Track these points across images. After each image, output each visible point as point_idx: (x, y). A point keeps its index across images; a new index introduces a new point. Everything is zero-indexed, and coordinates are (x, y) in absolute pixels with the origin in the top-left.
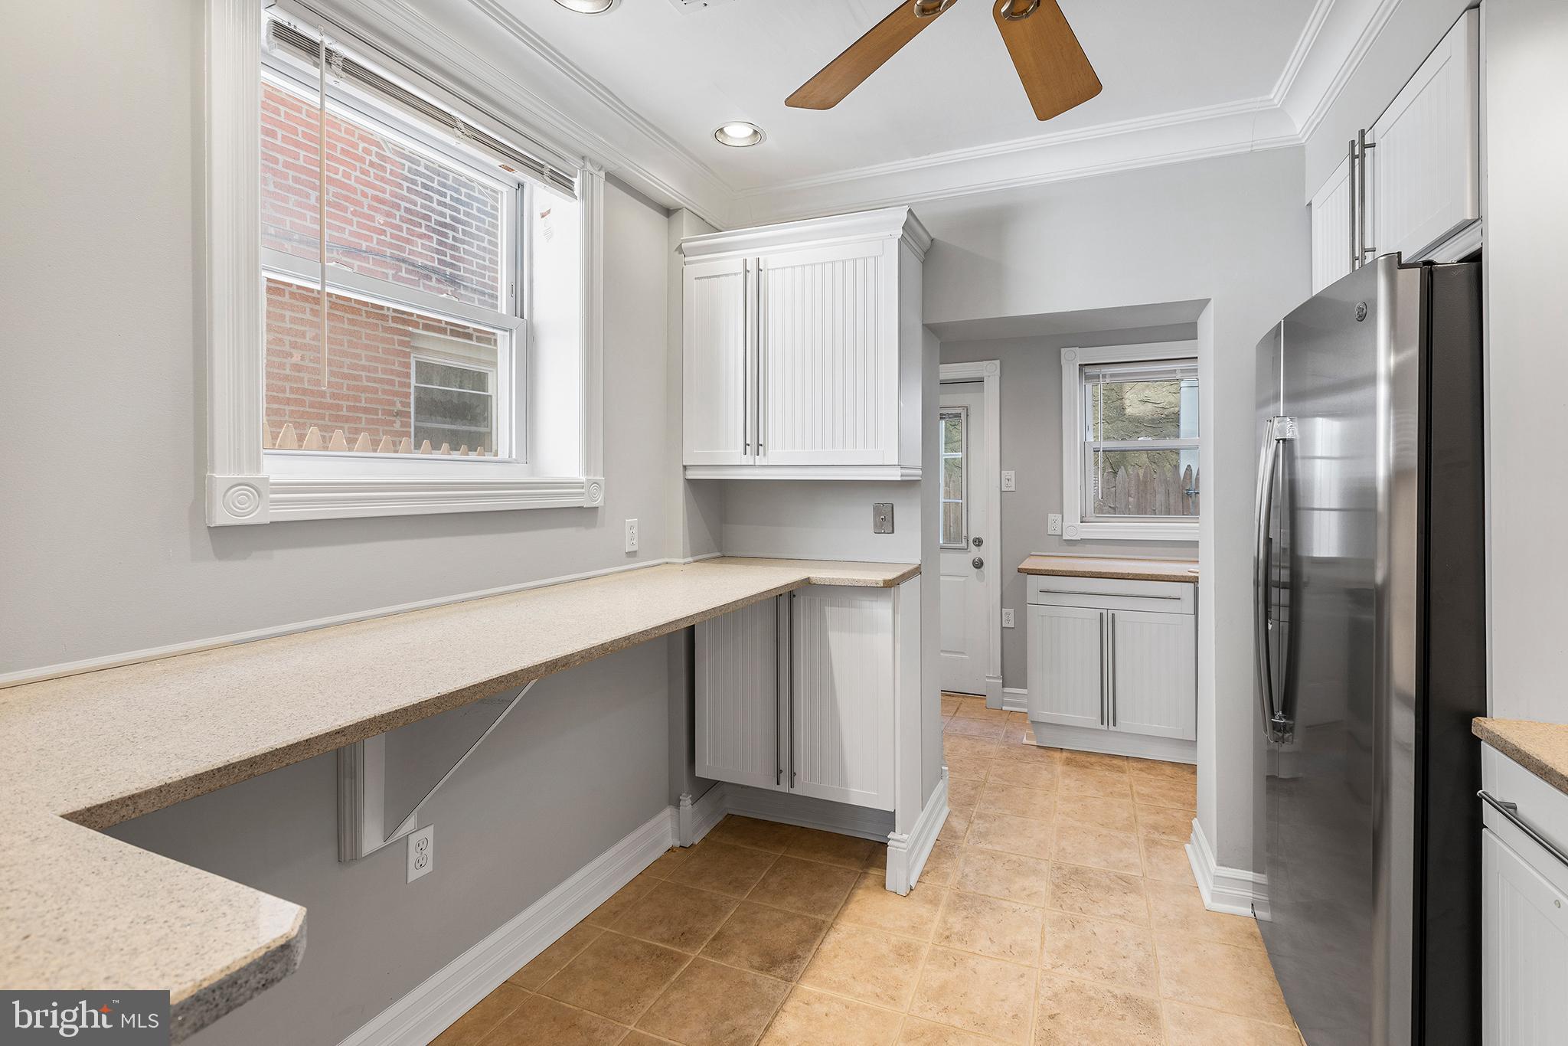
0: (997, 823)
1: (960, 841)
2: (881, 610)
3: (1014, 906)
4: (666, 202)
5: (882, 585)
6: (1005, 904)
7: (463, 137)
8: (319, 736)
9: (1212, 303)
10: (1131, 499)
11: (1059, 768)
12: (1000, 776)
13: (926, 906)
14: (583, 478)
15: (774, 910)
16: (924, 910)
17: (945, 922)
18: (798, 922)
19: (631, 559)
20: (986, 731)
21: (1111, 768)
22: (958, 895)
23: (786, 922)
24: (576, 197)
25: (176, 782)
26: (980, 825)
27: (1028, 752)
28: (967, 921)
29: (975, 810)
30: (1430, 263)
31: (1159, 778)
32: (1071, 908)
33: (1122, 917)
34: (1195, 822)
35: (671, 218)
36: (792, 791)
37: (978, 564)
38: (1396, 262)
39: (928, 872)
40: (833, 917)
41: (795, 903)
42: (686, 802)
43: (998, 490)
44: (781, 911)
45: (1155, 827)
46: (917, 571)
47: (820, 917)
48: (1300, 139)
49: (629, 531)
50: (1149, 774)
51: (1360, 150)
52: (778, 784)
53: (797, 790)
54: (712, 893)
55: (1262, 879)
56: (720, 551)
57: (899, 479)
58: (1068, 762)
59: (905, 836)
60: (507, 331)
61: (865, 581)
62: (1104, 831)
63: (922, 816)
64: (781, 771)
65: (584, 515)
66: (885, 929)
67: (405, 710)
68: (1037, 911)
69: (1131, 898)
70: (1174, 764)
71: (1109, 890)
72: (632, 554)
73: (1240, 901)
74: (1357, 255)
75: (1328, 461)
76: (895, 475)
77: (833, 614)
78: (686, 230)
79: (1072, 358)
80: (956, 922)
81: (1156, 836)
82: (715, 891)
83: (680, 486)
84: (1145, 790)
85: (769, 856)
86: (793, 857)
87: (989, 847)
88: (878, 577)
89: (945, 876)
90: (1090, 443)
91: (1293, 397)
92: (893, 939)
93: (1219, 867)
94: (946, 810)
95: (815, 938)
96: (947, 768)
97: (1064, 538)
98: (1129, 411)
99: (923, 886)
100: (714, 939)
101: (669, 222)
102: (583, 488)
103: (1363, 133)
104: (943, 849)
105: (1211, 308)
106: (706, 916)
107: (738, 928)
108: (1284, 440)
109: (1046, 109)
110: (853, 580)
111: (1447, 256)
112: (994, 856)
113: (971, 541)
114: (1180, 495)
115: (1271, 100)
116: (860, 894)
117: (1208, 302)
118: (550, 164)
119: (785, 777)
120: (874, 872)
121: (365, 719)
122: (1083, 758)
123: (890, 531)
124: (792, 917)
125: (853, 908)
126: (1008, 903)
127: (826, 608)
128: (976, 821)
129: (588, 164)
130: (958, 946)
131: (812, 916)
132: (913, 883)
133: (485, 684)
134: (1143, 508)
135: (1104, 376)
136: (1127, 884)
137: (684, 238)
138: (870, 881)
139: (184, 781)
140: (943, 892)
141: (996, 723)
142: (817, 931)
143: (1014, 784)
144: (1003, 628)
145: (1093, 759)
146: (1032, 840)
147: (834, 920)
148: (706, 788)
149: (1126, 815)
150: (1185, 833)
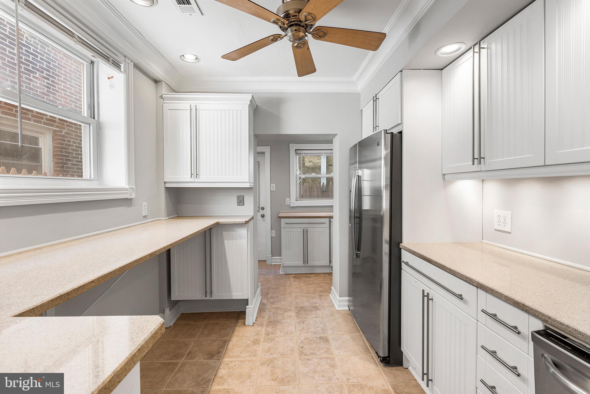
0: (276, 299)
1: (266, 306)
2: (243, 232)
3: (286, 321)
4: (156, 78)
5: (245, 223)
6: (283, 321)
7: (77, 42)
8: (87, 283)
9: (338, 135)
10: (307, 193)
11: (292, 280)
12: (275, 285)
13: (260, 327)
14: (127, 187)
15: (208, 340)
16: (259, 328)
17: (266, 330)
18: (218, 342)
19: (145, 219)
20: (267, 272)
21: (307, 277)
22: (269, 322)
23: (214, 343)
24: (122, 72)
25: (46, 302)
26: (271, 300)
27: (282, 276)
28: (273, 328)
29: (269, 296)
30: (392, 133)
31: (320, 278)
32: (302, 318)
33: (316, 317)
34: (332, 287)
35: (157, 84)
36: (211, 298)
37: (263, 216)
38: (386, 132)
39: (258, 317)
40: (230, 337)
41: (215, 336)
42: (167, 311)
43: (270, 190)
44: (211, 340)
45: (321, 291)
46: (252, 218)
47: (225, 338)
48: (359, 91)
49: (144, 208)
50: (317, 277)
51: (375, 99)
52: (206, 297)
53: (213, 298)
54: (183, 340)
55: (351, 298)
56: (177, 214)
57: (249, 187)
58: (294, 277)
59: (252, 306)
60: (88, 124)
61: (239, 222)
62: (308, 295)
63: (255, 300)
64: (207, 292)
65: (127, 202)
66: (248, 337)
67: (111, 272)
68: (293, 321)
69: (318, 311)
70: (323, 273)
71: (311, 311)
72: (145, 217)
73: (344, 306)
74: (375, 127)
75: (367, 181)
76: (247, 185)
77: (225, 234)
78: (164, 90)
79: (293, 147)
80: (270, 329)
81: (322, 294)
82: (184, 340)
83: (163, 189)
84: (317, 282)
85: (202, 324)
86: (211, 322)
87: (275, 306)
88: (243, 220)
89: (264, 317)
90: (298, 175)
91: (360, 163)
92: (251, 339)
93: (340, 298)
94: (260, 297)
95: (225, 345)
96: (260, 284)
97: (291, 206)
98: (306, 164)
99: (257, 321)
100: (188, 354)
101: (156, 87)
102: (127, 191)
103: (376, 95)
104: (262, 309)
105: (338, 137)
106: (183, 348)
107: (196, 349)
108: (358, 176)
109: (301, 74)
110: (234, 222)
111: (395, 131)
112: (278, 308)
113: (260, 208)
114: (321, 191)
115: (353, 79)
116: (237, 328)
117: (336, 135)
118: (112, 57)
119: (208, 294)
120: (240, 321)
121: (99, 276)
122: (298, 275)
123: (243, 204)
124: (215, 341)
125: (236, 333)
126: (284, 321)
127: (223, 232)
128: (270, 299)
129: (127, 59)
130: (272, 336)
131: (222, 339)
132: (254, 321)
133: (133, 262)
134: (311, 196)
135: (302, 153)
136: (316, 308)
137: (163, 93)
138: (240, 324)
139: (48, 302)
140: (264, 322)
141: (270, 269)
142: (225, 343)
143: (280, 286)
144: (271, 237)
145: (301, 275)
146: (288, 301)
147: (230, 338)
148: (174, 304)
149: (313, 289)
150: (329, 291)
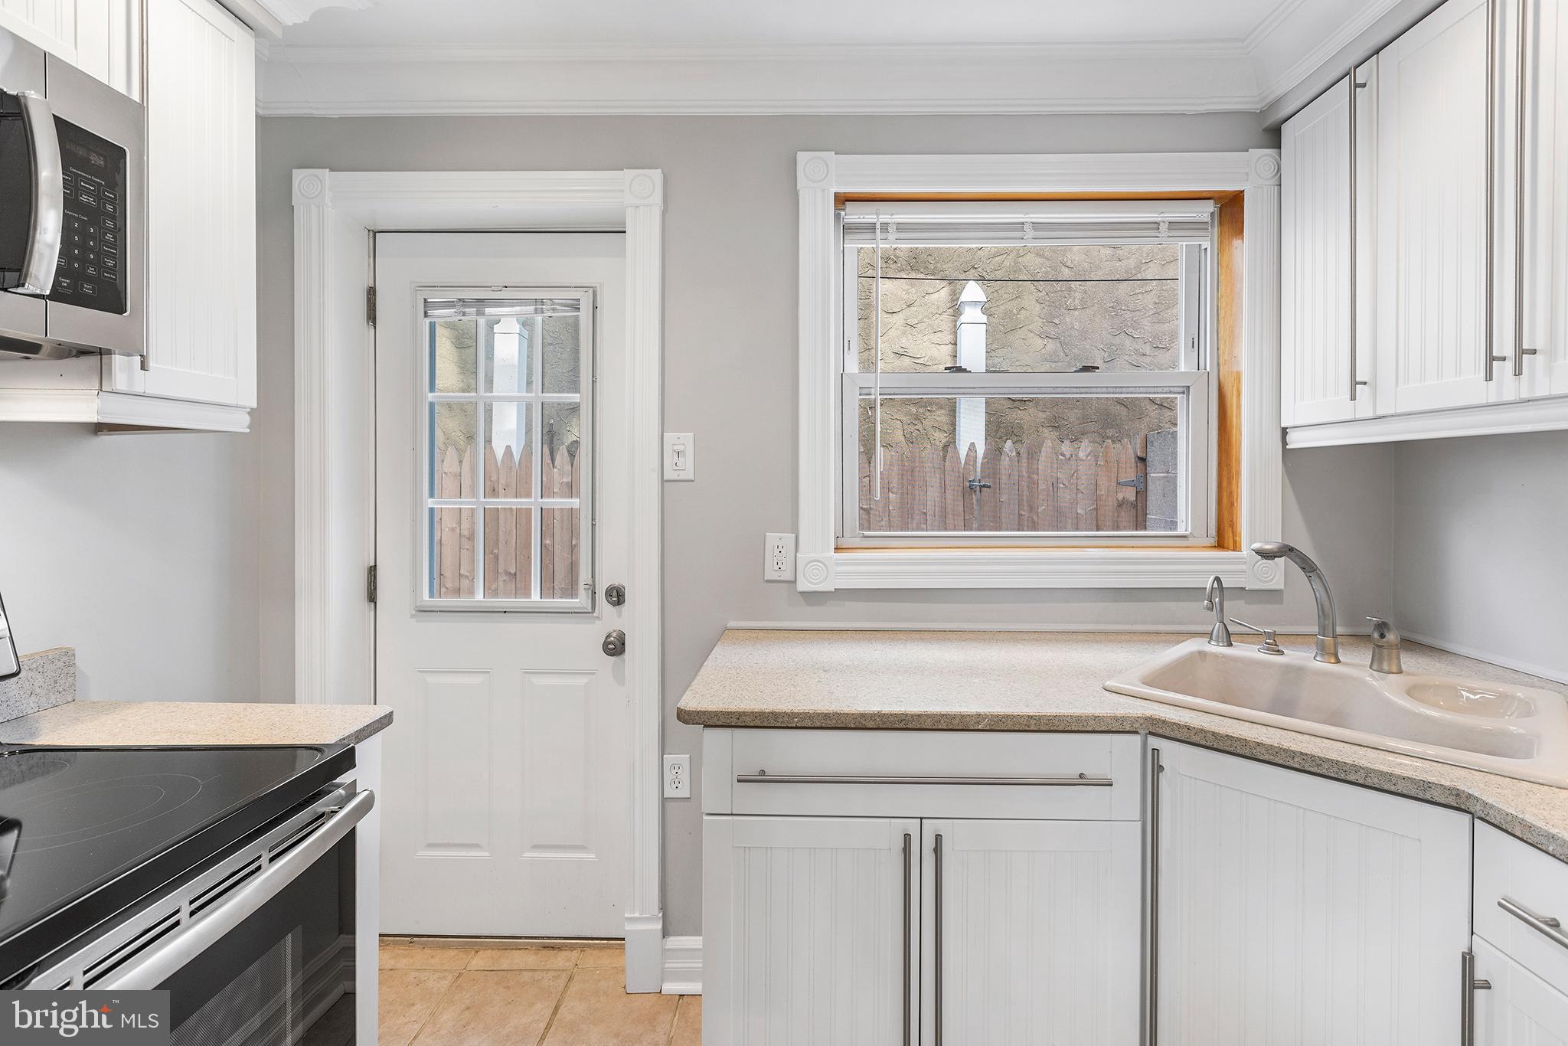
37: (615, 648)
43: (657, 474)
79: (821, 177)
97: (800, 589)
113: (600, 593)
114: (960, 489)
144: (664, 800)
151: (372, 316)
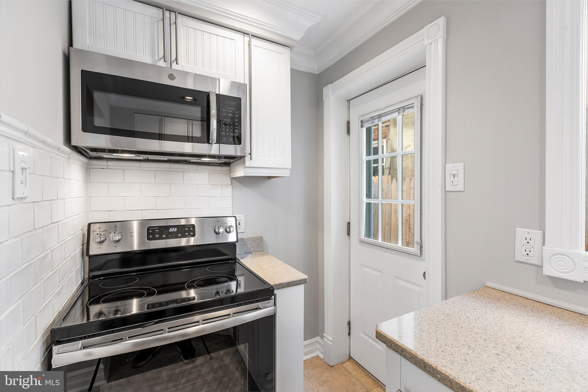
151: (348, 132)
